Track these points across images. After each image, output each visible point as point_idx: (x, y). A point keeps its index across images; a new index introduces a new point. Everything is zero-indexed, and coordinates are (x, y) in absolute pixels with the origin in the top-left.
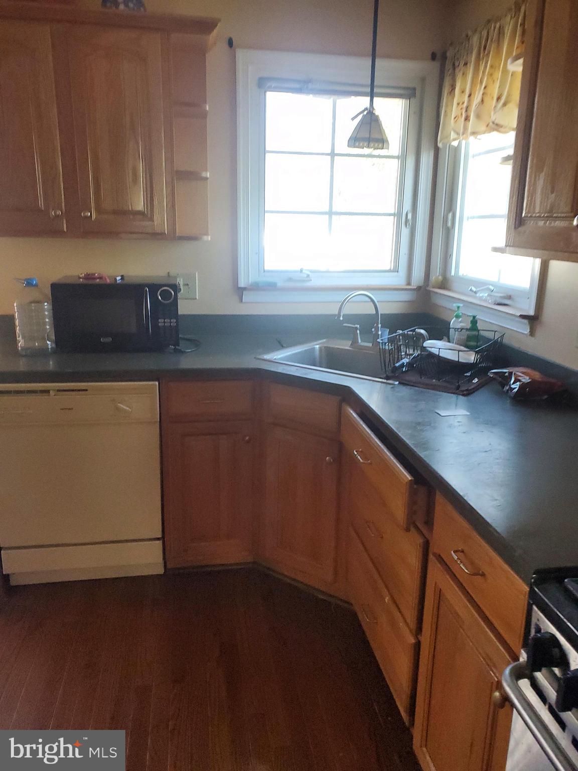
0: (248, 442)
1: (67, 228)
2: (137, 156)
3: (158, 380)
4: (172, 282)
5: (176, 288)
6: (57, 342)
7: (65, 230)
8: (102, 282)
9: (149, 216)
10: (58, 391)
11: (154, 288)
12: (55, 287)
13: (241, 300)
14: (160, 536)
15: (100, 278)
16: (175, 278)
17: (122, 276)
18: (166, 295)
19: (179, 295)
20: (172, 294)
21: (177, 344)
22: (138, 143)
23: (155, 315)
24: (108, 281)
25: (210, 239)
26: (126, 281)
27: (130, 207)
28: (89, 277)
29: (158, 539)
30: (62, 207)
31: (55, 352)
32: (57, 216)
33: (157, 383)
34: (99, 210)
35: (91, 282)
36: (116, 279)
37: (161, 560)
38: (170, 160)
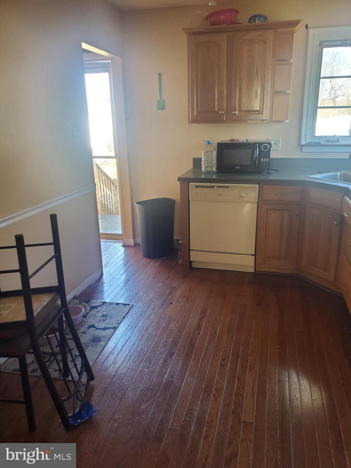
0: (297, 215)
1: (226, 119)
2: (258, 85)
3: (259, 184)
4: (268, 142)
5: (270, 144)
6: (217, 169)
7: (225, 120)
8: (238, 142)
9: (261, 112)
10: (218, 187)
11: (260, 144)
12: (219, 144)
13: (301, 151)
14: (254, 253)
15: (237, 141)
16: (270, 140)
17: (247, 140)
18: (265, 147)
19: (271, 149)
20: (268, 147)
21: (268, 170)
22: (259, 80)
23: (260, 156)
24: (241, 142)
25: (288, 122)
26: (248, 141)
27: (253, 108)
28: (231, 140)
29: (252, 255)
30: (224, 110)
31: (216, 172)
32: (222, 114)
33: (258, 185)
34: (240, 110)
35: (233, 142)
36: (244, 141)
37: (253, 264)
38: (273, 86)
